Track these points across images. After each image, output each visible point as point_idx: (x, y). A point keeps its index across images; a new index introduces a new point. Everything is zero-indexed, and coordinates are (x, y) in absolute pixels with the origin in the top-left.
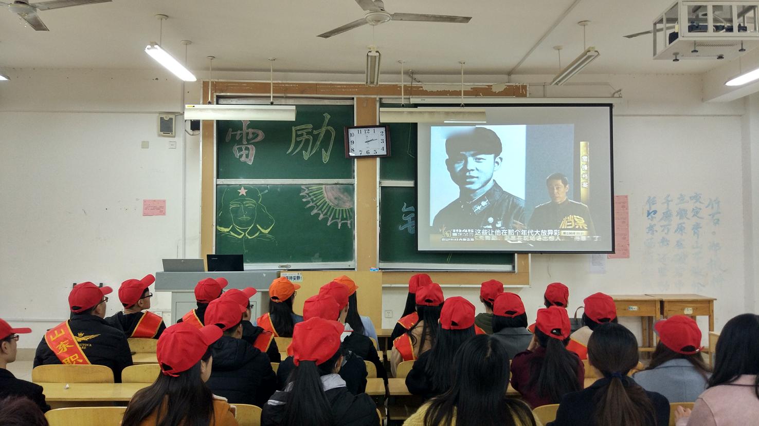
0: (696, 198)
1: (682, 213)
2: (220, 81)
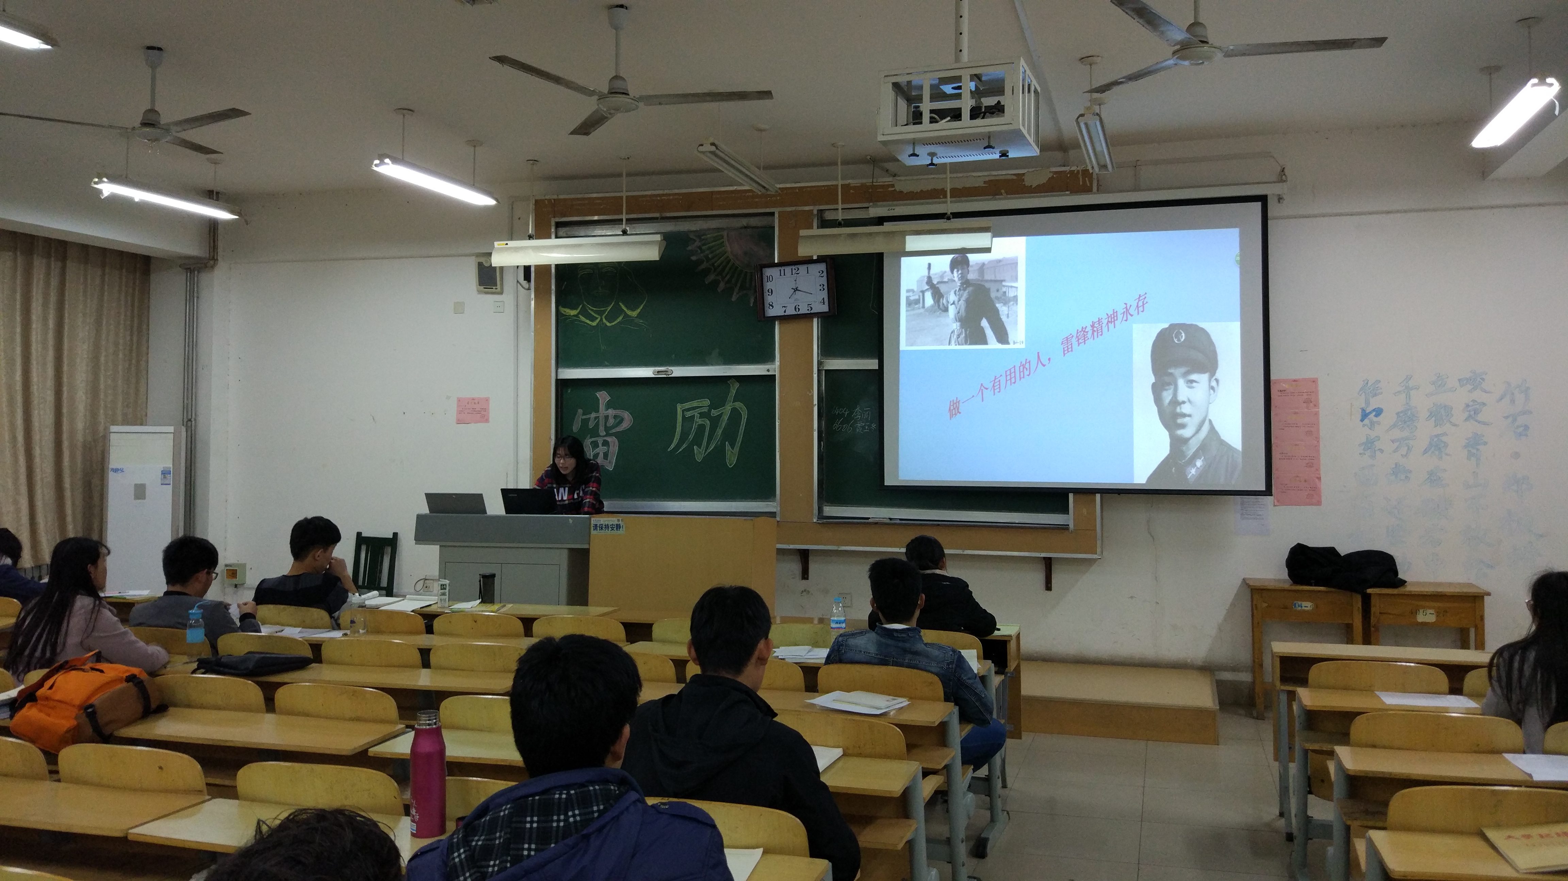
0: (1475, 381)
1: (1441, 414)
2: (561, 197)
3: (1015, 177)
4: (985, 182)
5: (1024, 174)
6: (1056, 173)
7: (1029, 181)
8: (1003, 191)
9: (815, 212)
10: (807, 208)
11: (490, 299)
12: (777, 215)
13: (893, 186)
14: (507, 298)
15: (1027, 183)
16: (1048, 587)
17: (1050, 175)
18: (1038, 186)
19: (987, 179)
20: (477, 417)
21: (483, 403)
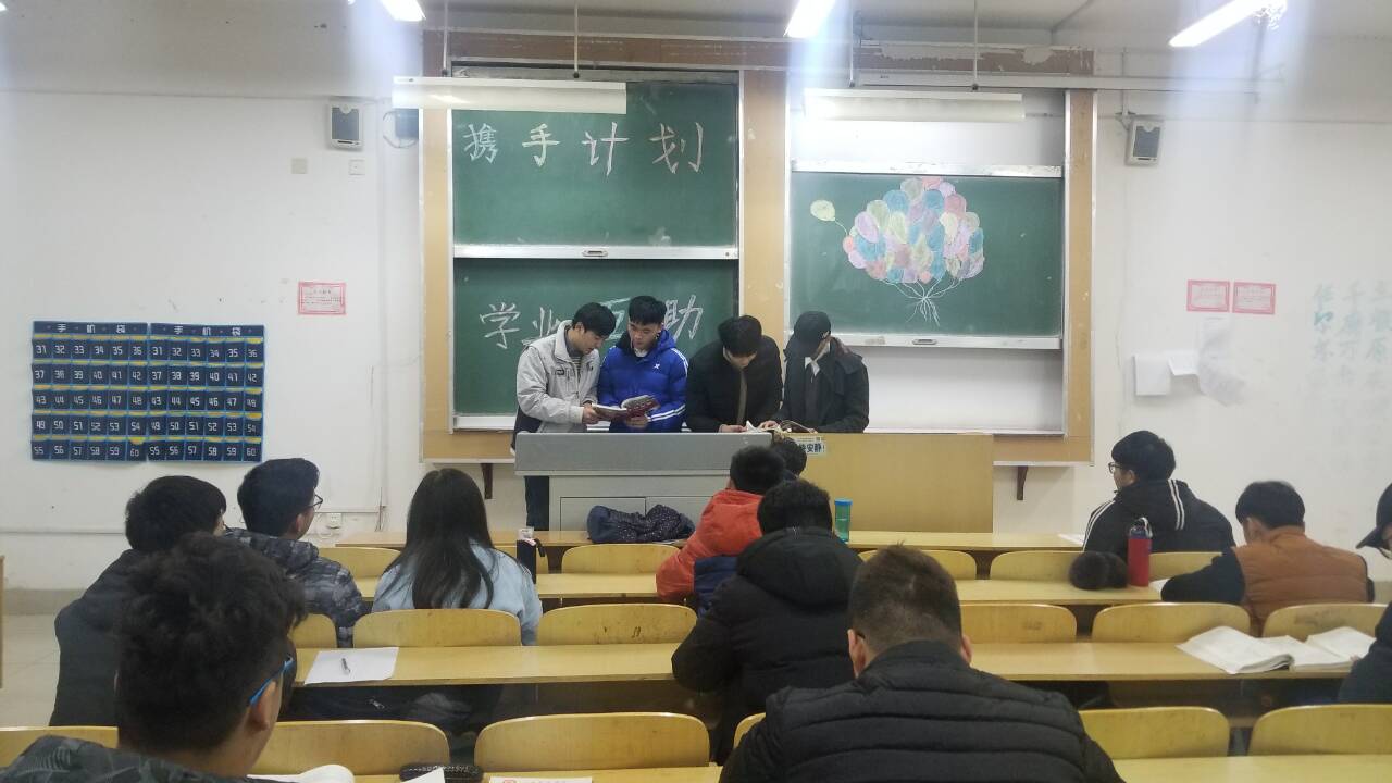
1: (1381, 319)
2: (459, 30)
3: (1012, 52)
4: (982, 56)
5: (1023, 51)
6: (1055, 51)
7: (1029, 58)
8: (1000, 67)
10: (778, 69)
11: (345, 157)
12: (741, 74)
14: (366, 156)
15: (1027, 61)
16: (1020, 496)
17: (1050, 54)
18: (1038, 65)
19: (983, 51)
20: (328, 307)
21: (337, 290)
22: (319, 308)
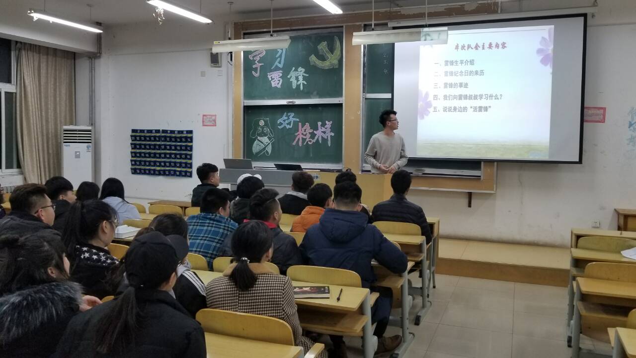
2: (246, 21)
3: (459, 6)
4: (445, 9)
6: (480, 4)
7: (467, 8)
8: (454, 14)
9: (363, 25)
10: (358, 24)
11: (216, 70)
12: (344, 27)
13: (400, 12)
14: (224, 69)
16: (470, 206)
17: (477, 5)
18: (472, 10)
19: (446, 7)
20: (211, 124)
21: (214, 118)
22: (208, 124)
